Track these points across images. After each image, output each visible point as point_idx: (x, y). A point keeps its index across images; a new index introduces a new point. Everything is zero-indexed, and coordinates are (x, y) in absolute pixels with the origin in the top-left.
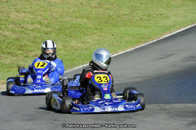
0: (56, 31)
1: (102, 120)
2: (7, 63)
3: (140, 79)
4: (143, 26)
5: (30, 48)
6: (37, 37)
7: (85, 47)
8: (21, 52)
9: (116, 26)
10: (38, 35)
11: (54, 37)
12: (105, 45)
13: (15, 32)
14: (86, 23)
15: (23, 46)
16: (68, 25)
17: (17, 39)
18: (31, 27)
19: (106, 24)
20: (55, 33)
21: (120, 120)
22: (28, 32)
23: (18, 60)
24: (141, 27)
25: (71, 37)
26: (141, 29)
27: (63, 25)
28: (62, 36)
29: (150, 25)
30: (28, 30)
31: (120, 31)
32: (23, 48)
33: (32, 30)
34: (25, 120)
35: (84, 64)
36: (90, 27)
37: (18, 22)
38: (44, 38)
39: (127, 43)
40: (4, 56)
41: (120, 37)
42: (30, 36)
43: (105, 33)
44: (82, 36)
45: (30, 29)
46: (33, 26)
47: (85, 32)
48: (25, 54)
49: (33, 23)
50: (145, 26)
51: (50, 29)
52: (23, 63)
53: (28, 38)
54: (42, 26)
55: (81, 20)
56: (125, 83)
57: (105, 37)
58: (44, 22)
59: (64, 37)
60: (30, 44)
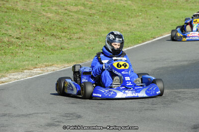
0: (100, 13)
1: (148, 104)
2: (50, 45)
3: (186, 63)
4: (189, 8)
5: (74, 30)
6: (81, 19)
7: (129, 29)
8: (64, 34)
9: (161, 8)
10: (82, 17)
11: (98, 20)
12: (150, 28)
13: (58, 14)
14: (130, 5)
15: (66, 28)
16: (112, 7)
17: (60, 21)
18: (74, 9)
19: (151, 7)
20: (98, 15)
21: (165, 104)
22: (72, 14)
23: (61, 43)
24: (187, 9)
25: (115, 19)
26: (186, 12)
27: (107, 7)
28: (105, 18)
29: (196, 7)
30: (71, 12)
31: (165, 13)
32: (67, 30)
33: (76, 12)
34: (70, 103)
35: (128, 47)
36: (134, 9)
37: (62, 4)
38: (88, 21)
39: (172, 25)
40: (47, 38)
41: (165, 19)
42: (73, 18)
43: (150, 15)
44: (127, 19)
45: (73, 10)
46: (77, 7)
47: (129, 14)
48: (69, 36)
49: (76, 5)
50: (191, 9)
51: (93, 11)
52: (67, 45)
53: (72, 20)
54: (85, 8)
55: (125, 2)
56: (170, 67)
57: (150, 19)
58: (87, 4)
59: (108, 19)
60: (73, 26)
